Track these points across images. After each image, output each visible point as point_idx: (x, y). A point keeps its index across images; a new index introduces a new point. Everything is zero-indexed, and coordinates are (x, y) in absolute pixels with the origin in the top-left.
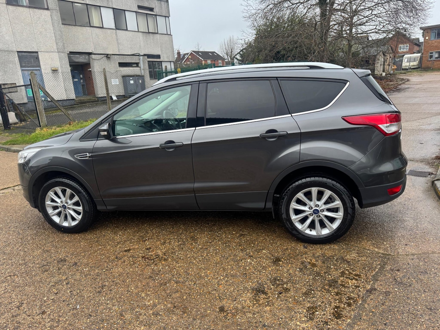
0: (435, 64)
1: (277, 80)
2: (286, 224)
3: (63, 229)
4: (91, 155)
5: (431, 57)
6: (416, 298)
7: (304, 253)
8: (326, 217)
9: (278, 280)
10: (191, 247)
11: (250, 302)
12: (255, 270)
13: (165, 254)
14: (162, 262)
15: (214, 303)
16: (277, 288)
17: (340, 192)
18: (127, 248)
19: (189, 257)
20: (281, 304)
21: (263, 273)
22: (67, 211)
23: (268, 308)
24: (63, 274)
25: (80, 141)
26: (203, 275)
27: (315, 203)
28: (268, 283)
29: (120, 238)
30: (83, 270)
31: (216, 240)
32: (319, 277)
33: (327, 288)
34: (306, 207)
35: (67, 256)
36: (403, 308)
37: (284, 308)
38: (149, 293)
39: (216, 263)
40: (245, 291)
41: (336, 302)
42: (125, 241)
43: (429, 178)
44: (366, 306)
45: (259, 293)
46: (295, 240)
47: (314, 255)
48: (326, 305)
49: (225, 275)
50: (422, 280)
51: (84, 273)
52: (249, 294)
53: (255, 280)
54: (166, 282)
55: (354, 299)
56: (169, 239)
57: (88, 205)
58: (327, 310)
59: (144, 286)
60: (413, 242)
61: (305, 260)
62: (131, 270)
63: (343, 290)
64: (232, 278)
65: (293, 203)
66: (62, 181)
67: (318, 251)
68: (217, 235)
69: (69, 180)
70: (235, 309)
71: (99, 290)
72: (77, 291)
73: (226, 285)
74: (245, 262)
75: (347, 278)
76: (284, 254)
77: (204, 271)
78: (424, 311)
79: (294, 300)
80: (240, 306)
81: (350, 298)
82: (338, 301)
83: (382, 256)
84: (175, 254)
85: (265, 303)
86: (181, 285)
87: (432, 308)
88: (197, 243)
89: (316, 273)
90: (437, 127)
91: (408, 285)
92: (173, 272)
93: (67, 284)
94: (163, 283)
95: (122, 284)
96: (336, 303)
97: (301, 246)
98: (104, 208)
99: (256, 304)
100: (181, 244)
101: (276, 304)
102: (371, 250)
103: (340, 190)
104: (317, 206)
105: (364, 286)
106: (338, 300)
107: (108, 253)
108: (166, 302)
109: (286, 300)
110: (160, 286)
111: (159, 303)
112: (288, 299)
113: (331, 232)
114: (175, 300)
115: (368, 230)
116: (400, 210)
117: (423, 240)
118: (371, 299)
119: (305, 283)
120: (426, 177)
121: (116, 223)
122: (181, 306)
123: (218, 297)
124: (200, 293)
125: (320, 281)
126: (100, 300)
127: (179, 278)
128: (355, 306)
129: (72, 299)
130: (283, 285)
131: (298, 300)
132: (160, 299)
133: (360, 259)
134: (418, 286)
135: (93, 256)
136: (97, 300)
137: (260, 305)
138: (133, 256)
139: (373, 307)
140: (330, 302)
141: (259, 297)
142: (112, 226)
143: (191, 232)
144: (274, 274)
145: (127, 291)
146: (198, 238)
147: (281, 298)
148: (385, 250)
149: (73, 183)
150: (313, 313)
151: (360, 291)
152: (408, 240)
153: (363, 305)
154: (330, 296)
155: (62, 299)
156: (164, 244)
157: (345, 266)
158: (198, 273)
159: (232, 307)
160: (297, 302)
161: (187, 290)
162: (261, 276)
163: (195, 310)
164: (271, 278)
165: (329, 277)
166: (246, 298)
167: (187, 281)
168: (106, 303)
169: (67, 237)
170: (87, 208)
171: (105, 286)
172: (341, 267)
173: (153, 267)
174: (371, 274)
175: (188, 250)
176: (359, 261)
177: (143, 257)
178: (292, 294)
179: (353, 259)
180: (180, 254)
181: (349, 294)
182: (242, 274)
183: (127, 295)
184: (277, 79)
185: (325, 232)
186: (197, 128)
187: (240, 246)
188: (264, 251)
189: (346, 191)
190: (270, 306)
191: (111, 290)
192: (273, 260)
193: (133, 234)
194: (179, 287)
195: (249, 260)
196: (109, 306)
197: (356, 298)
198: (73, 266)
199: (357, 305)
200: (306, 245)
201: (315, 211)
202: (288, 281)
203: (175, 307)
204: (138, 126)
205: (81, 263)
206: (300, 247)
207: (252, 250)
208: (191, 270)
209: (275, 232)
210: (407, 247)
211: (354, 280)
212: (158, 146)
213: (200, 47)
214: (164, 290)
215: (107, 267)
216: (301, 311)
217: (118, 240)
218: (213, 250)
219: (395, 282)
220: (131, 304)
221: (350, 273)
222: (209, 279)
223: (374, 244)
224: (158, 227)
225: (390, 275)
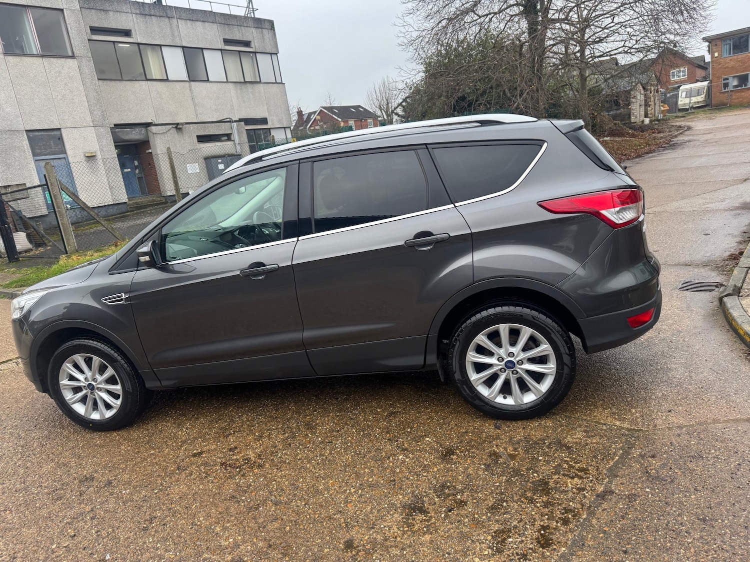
0: (734, 97)
1: (427, 148)
2: (462, 389)
3: (91, 425)
4: (129, 297)
5: (726, 85)
6: (681, 503)
7: (495, 437)
8: (529, 372)
9: (448, 487)
10: (304, 441)
11: (398, 528)
12: (410, 473)
13: (260, 456)
14: (254, 471)
15: (337, 535)
16: (445, 501)
17: (547, 328)
18: (197, 450)
19: (299, 460)
20: (449, 529)
21: (424, 476)
22: (96, 394)
23: (427, 537)
24: (86, 502)
25: (110, 274)
26: (321, 487)
27: (507, 350)
28: (430, 493)
29: (186, 433)
30: (122, 494)
31: (348, 425)
32: (517, 478)
33: (529, 495)
34: (494, 359)
35: (96, 471)
36: (657, 521)
37: (455, 535)
38: (228, 525)
39: (345, 467)
40: (391, 511)
41: (544, 518)
42: (195, 438)
43: (716, 293)
44: (594, 521)
45: (414, 512)
46: (481, 416)
47: (511, 439)
48: (527, 526)
49: (358, 485)
50: (692, 471)
51: (123, 498)
52: (396, 516)
53: (409, 491)
54: (258, 505)
55: (574, 512)
56: (269, 430)
57: (131, 381)
58: (526, 533)
59: (220, 513)
60: (681, 405)
61: (496, 449)
62: (201, 487)
63: (557, 496)
64: (369, 489)
65: (470, 353)
66: (85, 343)
67: (518, 432)
68: (350, 417)
69: (96, 341)
70: (371, 542)
71: (145, 526)
72: (107, 530)
73: (359, 502)
74: (395, 460)
75: (564, 475)
76: (461, 441)
77: (323, 481)
78: (692, 524)
79: (473, 521)
80: (379, 538)
81: (567, 510)
82: (547, 517)
83: (627, 432)
84: (277, 455)
85: (423, 528)
86: (283, 508)
87: (707, 518)
88: (315, 433)
89: (513, 471)
90: (734, 205)
91: (669, 480)
92: (271, 487)
93: (92, 519)
94: (253, 505)
95: (184, 513)
96: (543, 520)
97: (490, 425)
98: (158, 384)
99: (407, 531)
100: (287, 438)
101: (441, 529)
102: (609, 423)
103: (546, 326)
104: (511, 354)
105: (592, 487)
106: (546, 514)
107: (165, 460)
108: (255, 539)
109: (459, 521)
110: (249, 512)
111: (244, 542)
112: (462, 519)
113: (538, 397)
114: (272, 534)
115: (606, 390)
116: (663, 352)
117: (700, 401)
118: (603, 510)
119: (493, 489)
120: (710, 291)
121: (182, 408)
122: (281, 544)
123: (344, 525)
124: (314, 520)
125: (520, 484)
126: (145, 543)
127: (280, 496)
128: (574, 523)
129: (99, 545)
130: (456, 495)
131: (480, 519)
132: (246, 535)
133: (589, 441)
134: (684, 482)
135: (140, 468)
136: (140, 542)
137: (414, 533)
138: (206, 464)
139: (605, 523)
140: (534, 519)
141: (413, 519)
142: (175, 413)
143: (307, 415)
144: (442, 477)
145: (192, 524)
146: (317, 424)
147: (450, 518)
148: (632, 422)
149: (103, 346)
150: (504, 540)
151: (585, 497)
152: (673, 403)
153: (589, 522)
154: (534, 509)
155: (82, 545)
156: (259, 440)
157: (563, 455)
158: (313, 486)
159: (366, 540)
160: (477, 523)
161: (293, 515)
162: (419, 482)
163: (303, 548)
164: (436, 485)
165: (534, 476)
166: (392, 523)
167: (293, 500)
168: (154, 548)
169: (98, 439)
170: (129, 385)
171: (156, 518)
172: (556, 458)
173: (237, 481)
174: (607, 466)
175: (299, 446)
176: (587, 444)
177: (222, 464)
178: (470, 510)
179: (577, 443)
180: (286, 455)
181: (566, 504)
182: (388, 482)
183: (191, 532)
184: (427, 146)
185: (529, 398)
186: (300, 238)
187: (387, 433)
188: (427, 439)
189: (556, 326)
190: (431, 533)
191: (164, 525)
192: (442, 454)
193: (209, 426)
194: (279, 511)
195: (400, 457)
196: (159, 553)
197: (578, 509)
198: (104, 487)
199: (579, 521)
200: (499, 424)
201: (509, 365)
202: (465, 488)
203: (270, 546)
204: (208, 241)
205: (119, 481)
206: (489, 427)
207: (407, 438)
208: (301, 480)
209: (447, 403)
210: (672, 415)
211: (576, 479)
212: (238, 273)
213: (333, 100)
214: (254, 518)
215: (162, 484)
216: (482, 538)
217: (183, 438)
218: (342, 443)
219: (647, 476)
220: (196, 547)
221: (571, 467)
222: (331, 495)
223: (615, 414)
224: (251, 410)
225: (638, 466)
